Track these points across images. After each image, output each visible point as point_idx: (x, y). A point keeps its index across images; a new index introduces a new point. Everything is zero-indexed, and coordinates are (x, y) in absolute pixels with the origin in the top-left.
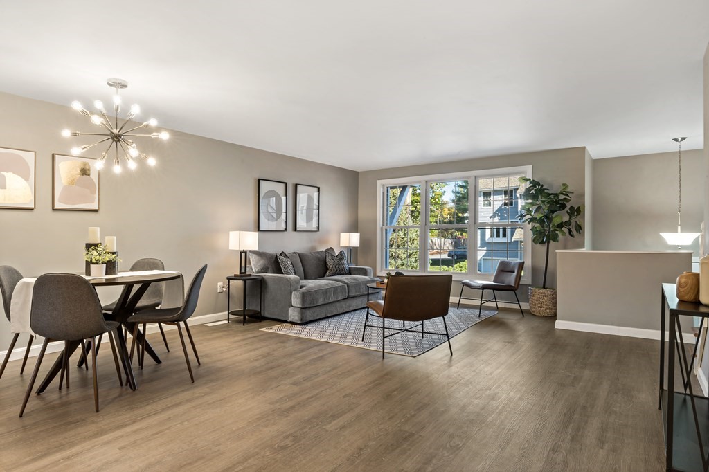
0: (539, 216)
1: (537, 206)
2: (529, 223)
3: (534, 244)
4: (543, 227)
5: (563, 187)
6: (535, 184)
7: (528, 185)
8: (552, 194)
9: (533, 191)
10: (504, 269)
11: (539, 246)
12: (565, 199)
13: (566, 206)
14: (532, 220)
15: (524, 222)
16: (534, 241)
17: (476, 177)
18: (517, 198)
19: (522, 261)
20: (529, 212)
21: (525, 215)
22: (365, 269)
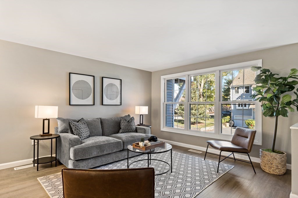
0: (269, 96)
1: (267, 88)
2: (260, 101)
3: (264, 116)
4: (272, 104)
5: (292, 72)
6: (265, 71)
7: (259, 72)
8: (281, 78)
9: (264, 77)
10: (240, 134)
11: (268, 118)
12: (293, 81)
13: (294, 88)
14: (262, 99)
15: (255, 100)
16: (264, 114)
17: (220, 71)
18: (251, 90)
19: (254, 130)
20: (260, 92)
21: (257, 95)
22: (144, 129)
